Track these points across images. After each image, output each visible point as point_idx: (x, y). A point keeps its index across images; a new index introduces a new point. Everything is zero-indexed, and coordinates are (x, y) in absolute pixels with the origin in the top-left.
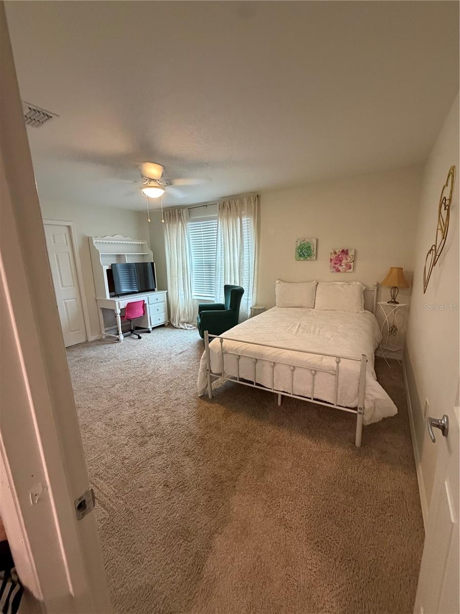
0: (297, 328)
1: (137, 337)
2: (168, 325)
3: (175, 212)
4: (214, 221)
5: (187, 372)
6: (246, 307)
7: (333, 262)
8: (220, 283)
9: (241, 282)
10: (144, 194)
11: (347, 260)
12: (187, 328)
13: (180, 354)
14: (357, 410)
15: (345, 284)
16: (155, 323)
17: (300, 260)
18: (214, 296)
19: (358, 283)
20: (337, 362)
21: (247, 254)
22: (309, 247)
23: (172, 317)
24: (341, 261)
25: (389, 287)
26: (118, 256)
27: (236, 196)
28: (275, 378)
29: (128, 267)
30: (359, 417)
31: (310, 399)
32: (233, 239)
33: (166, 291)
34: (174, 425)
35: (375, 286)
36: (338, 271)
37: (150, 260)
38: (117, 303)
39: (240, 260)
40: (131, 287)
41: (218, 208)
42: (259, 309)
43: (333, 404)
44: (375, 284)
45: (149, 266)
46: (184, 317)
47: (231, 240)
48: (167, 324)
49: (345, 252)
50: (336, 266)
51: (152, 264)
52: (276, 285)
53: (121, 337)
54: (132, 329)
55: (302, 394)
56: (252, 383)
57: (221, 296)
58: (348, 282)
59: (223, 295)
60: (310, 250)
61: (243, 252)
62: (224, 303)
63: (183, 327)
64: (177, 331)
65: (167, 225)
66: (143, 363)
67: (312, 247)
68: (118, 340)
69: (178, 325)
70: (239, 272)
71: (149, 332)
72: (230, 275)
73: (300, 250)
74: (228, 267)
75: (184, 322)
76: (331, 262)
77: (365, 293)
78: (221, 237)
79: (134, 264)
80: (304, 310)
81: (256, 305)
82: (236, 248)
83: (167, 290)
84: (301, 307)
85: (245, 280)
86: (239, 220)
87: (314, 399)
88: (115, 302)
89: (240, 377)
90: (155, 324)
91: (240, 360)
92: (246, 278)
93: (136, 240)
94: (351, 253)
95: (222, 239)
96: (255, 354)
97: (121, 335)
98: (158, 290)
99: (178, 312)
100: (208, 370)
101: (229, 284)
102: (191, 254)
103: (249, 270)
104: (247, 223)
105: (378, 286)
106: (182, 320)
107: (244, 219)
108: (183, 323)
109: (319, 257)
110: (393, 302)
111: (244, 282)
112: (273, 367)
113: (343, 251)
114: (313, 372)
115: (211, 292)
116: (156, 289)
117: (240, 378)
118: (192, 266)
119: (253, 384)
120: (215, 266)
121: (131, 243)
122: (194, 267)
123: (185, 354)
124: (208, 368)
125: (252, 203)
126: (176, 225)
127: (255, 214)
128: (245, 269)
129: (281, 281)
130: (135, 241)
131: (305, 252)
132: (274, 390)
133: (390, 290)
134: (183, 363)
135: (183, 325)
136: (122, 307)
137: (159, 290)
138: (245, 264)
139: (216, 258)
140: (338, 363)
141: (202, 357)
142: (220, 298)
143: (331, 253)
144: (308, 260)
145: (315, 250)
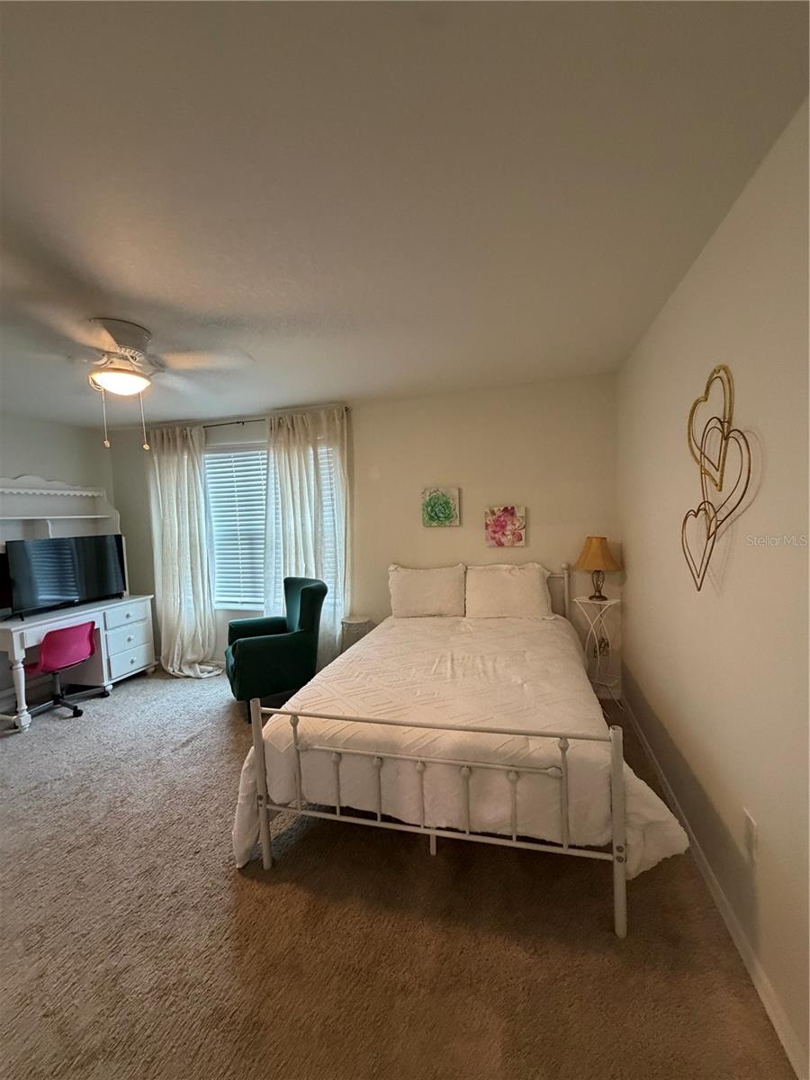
0: (449, 664)
1: (71, 713)
2: (153, 672)
3: (174, 433)
4: (260, 452)
5: (203, 798)
6: (332, 620)
7: (490, 529)
8: (276, 573)
9: (320, 571)
10: (95, 383)
11: (514, 525)
12: (201, 675)
13: (184, 745)
14: (612, 853)
15: (513, 569)
16: (121, 669)
17: (430, 526)
18: (262, 600)
19: (537, 566)
20: (561, 749)
21: (328, 516)
22: (447, 503)
23: (163, 653)
24: (503, 527)
25: (588, 571)
26: (28, 524)
27: (304, 406)
28: (428, 799)
29: (57, 546)
30: (618, 869)
31: (510, 838)
32: (301, 488)
33: (152, 596)
34: (166, 991)
35: (563, 569)
36: (500, 544)
37: (113, 529)
38: (16, 637)
39: (316, 528)
40: (62, 590)
41: (268, 430)
42: (358, 624)
43: (561, 846)
44: (564, 566)
45: (111, 543)
46: (193, 652)
47: (297, 489)
48: (153, 669)
49: (509, 511)
50: (496, 535)
51: (118, 538)
52: (390, 573)
53: (25, 718)
54: (59, 692)
55: (490, 830)
56: (372, 816)
57: (277, 600)
58: (520, 564)
59: (282, 599)
60: (449, 508)
61: (322, 511)
62: (285, 616)
63: (192, 674)
64: (176, 685)
65: (155, 458)
66: (83, 789)
67: (452, 502)
68: (17, 728)
69: (180, 670)
70: (315, 552)
71: (104, 694)
72: (297, 558)
73: (430, 508)
74: (290, 540)
75: (194, 662)
76: (486, 529)
77: (550, 582)
78: (276, 484)
79: (73, 541)
80: (446, 621)
81: (352, 615)
82: (307, 504)
83: (154, 593)
84: (441, 615)
85: (326, 565)
86: (311, 452)
87: (520, 839)
88: (9, 633)
89: (344, 805)
90: (119, 674)
91: (342, 765)
92: (329, 563)
93: (78, 487)
94: (520, 513)
95: (278, 486)
96: (378, 745)
97: (26, 713)
98: (130, 594)
99: (178, 639)
100: (261, 797)
101: (293, 576)
102: (210, 517)
103: (335, 547)
104: (328, 458)
105: (569, 568)
106: (189, 657)
107: (322, 450)
108: (191, 664)
109: (464, 520)
110: (598, 597)
111: (325, 571)
112: (421, 773)
113: (506, 510)
114: (512, 776)
115: (255, 593)
116: (126, 593)
117: (342, 808)
118: (211, 540)
119: (376, 819)
120: (265, 539)
121: (66, 493)
122: (216, 543)
123: (196, 743)
124: (260, 793)
125: (337, 422)
126: (176, 458)
127: (343, 440)
128: (326, 544)
129: (399, 565)
130: (75, 490)
131: (440, 511)
132: (425, 827)
133: (590, 576)
134: (193, 770)
135: (190, 667)
136: (30, 643)
137: (134, 593)
138: (325, 535)
139: (265, 524)
140: (564, 749)
141: (246, 765)
142: (274, 606)
143: (486, 513)
144: (445, 526)
145: (457, 508)
